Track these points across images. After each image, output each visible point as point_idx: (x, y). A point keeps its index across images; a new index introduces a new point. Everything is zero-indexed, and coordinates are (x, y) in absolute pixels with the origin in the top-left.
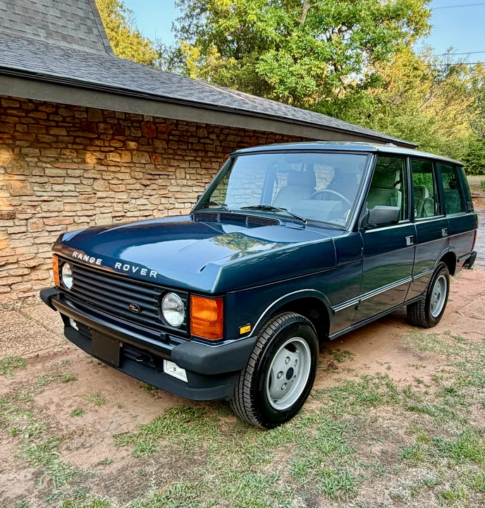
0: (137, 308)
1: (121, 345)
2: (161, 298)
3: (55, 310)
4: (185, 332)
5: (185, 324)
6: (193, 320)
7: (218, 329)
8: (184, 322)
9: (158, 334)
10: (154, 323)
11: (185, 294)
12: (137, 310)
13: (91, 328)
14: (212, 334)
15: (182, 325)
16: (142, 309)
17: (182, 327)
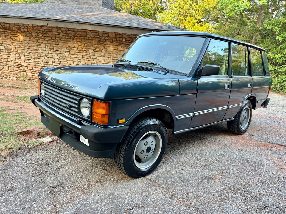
0: (69, 106)
1: (61, 126)
2: (80, 101)
3: (37, 107)
4: (90, 120)
5: (90, 115)
6: (93, 113)
7: (106, 119)
8: (89, 114)
9: (76, 120)
10: (76, 114)
11: (90, 99)
12: (69, 107)
13: (49, 116)
14: (103, 122)
15: (88, 116)
16: (71, 106)
17: (88, 117)
